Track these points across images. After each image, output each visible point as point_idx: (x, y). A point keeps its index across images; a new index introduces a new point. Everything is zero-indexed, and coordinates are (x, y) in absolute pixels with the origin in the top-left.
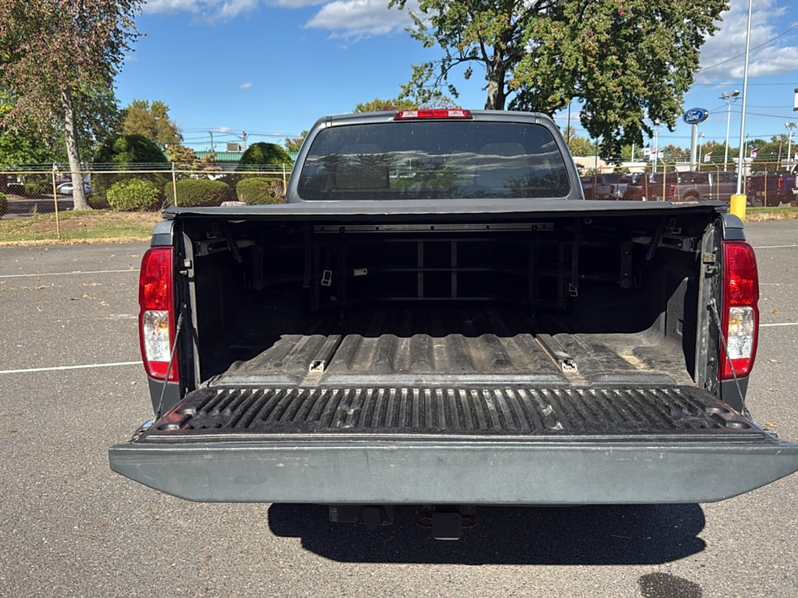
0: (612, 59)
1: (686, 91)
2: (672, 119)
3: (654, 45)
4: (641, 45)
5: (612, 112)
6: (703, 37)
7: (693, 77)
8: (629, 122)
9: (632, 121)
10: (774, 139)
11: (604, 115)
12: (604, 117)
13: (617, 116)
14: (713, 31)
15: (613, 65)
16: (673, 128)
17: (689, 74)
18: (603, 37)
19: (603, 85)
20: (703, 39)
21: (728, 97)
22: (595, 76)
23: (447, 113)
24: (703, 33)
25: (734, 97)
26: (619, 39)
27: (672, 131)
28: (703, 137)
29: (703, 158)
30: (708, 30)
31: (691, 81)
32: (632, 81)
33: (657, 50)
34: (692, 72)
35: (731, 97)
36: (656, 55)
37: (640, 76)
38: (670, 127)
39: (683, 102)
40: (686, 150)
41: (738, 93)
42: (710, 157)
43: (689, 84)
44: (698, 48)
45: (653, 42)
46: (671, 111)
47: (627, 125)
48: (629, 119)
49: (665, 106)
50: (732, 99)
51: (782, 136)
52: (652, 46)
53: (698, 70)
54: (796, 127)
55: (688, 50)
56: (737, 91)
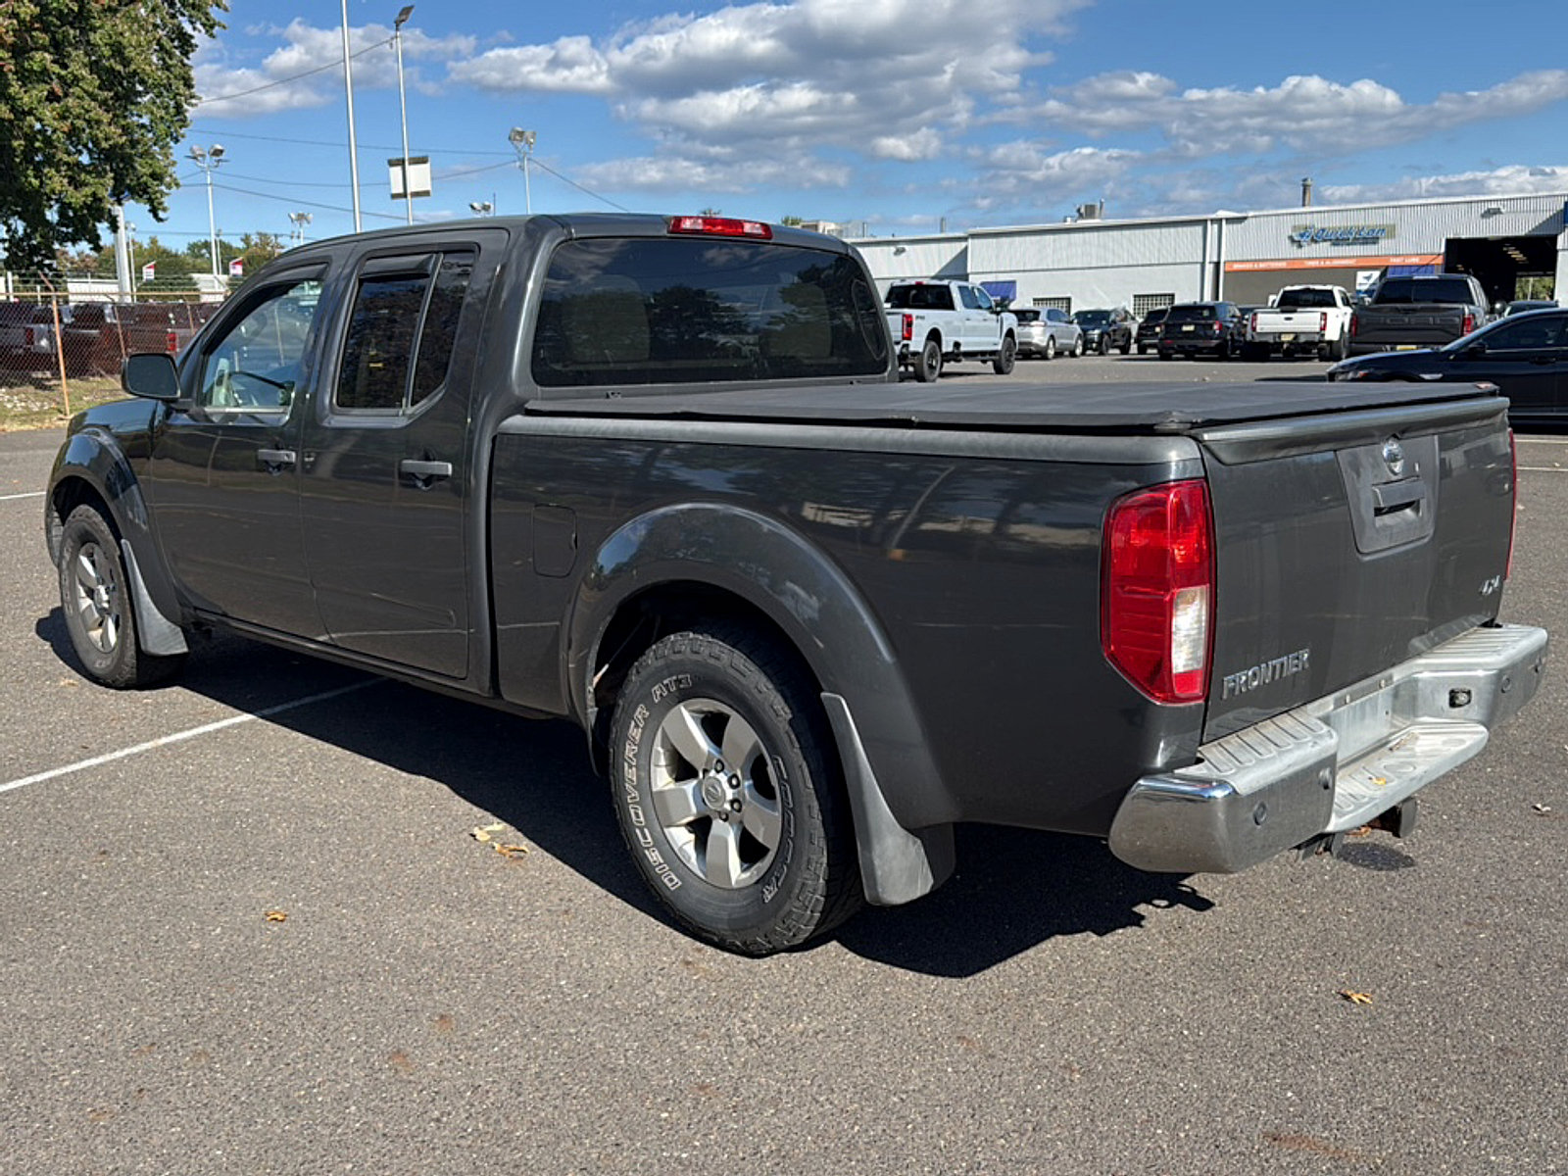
0: (44, 59)
1: (177, 141)
2: (158, 195)
3: (125, 42)
4: (95, 37)
5: (53, 171)
6: (192, 37)
7: (187, 114)
8: (86, 196)
9: (94, 194)
10: (246, 239)
11: (36, 177)
12: (36, 182)
13: (65, 181)
14: (212, 27)
15: (45, 71)
16: (161, 214)
17: (179, 109)
18: (23, 9)
19: (30, 112)
20: (193, 41)
21: (202, 156)
22: (11, 90)
23: (742, 227)
24: (195, 29)
25: (214, 158)
26: (50, 18)
27: (160, 220)
30: (204, 25)
31: (184, 123)
32: (87, 111)
33: (130, 53)
34: (186, 106)
35: (208, 156)
36: (129, 63)
37: (103, 103)
38: (154, 211)
39: (174, 163)
41: (221, 151)
42: (152, 271)
43: (181, 127)
44: (188, 58)
45: (121, 34)
46: (155, 180)
47: (84, 202)
48: (87, 190)
49: (142, 168)
50: (210, 160)
52: (120, 43)
53: (193, 101)
54: (309, 222)
55: (171, 59)
56: (219, 147)
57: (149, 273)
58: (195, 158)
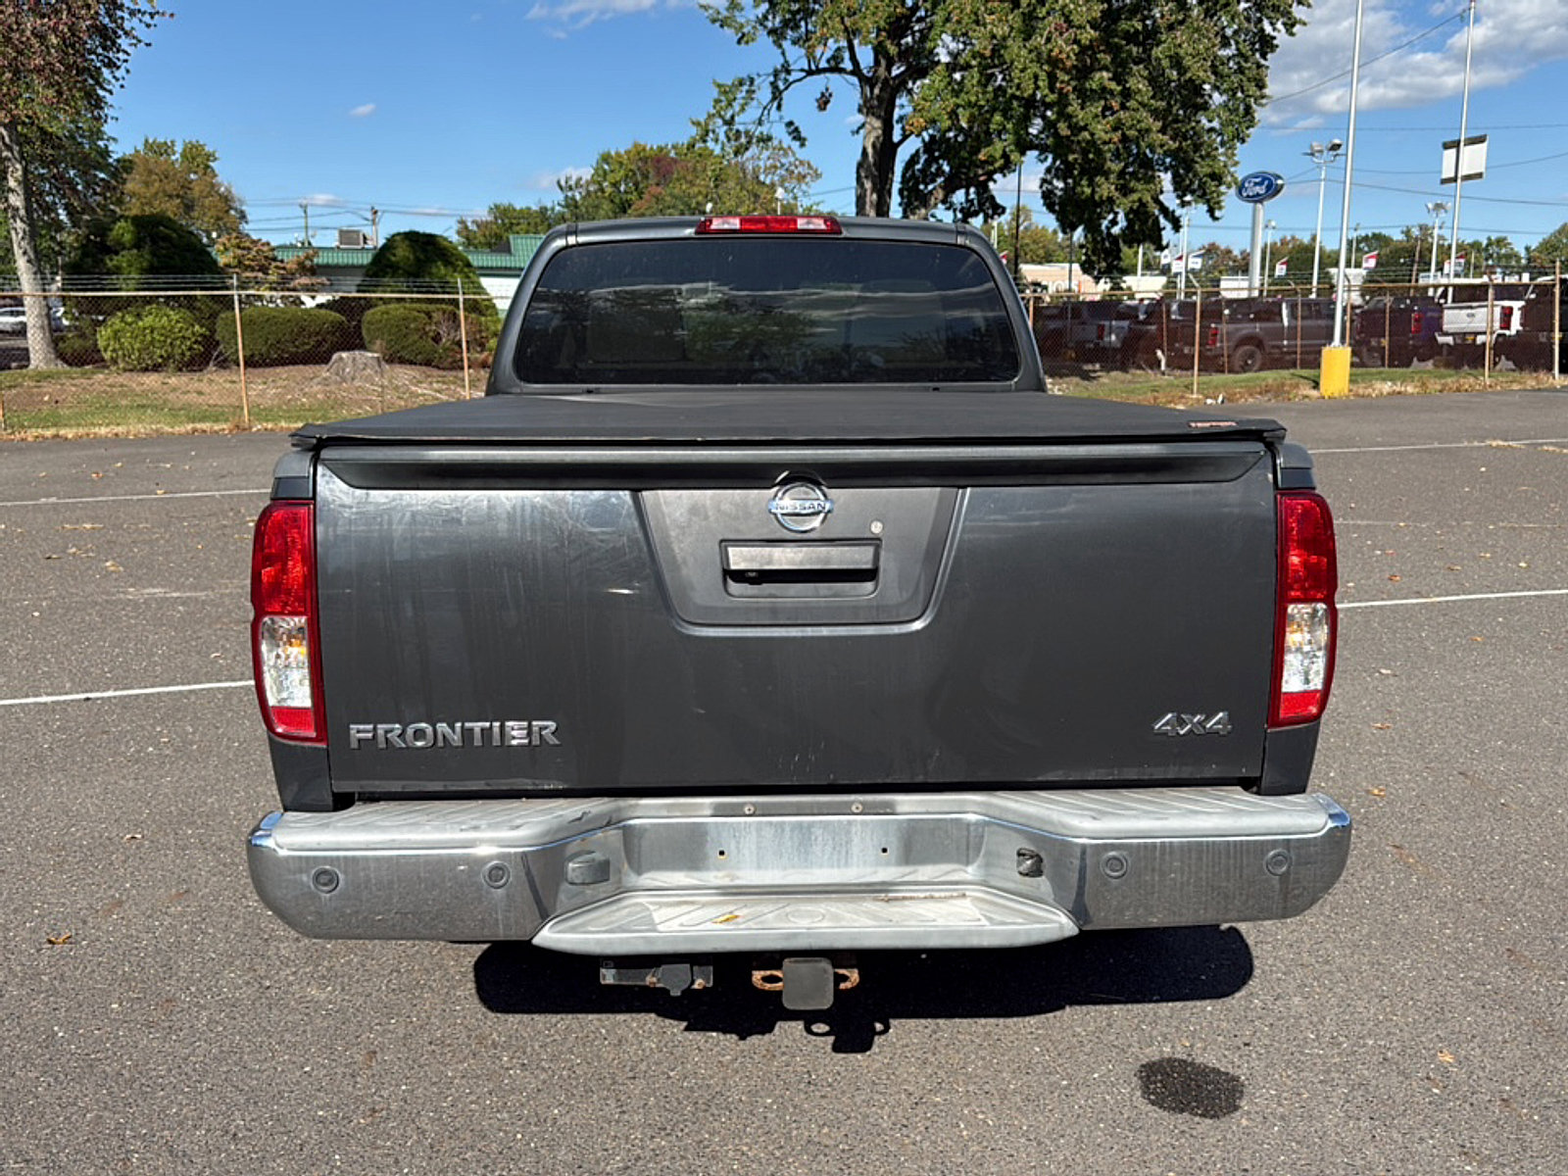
0: (1102, 77)
1: (1243, 141)
2: (1215, 195)
3: (1182, 52)
4: (1157, 52)
5: (1103, 179)
6: (1274, 38)
7: (1256, 115)
8: (1134, 202)
9: (1140, 200)
10: (1407, 233)
11: (1089, 186)
12: (1088, 191)
13: (1113, 187)
14: (1293, 25)
15: (1104, 89)
16: (1217, 214)
17: (1248, 110)
18: (1085, 35)
19: (1085, 128)
20: (1275, 42)
21: (1321, 151)
22: (1070, 109)
23: (795, 222)
24: (1274, 29)
25: (1331, 153)
26: (1116, 40)
27: (1215, 219)
28: (1274, 228)
29: (1273, 269)
30: (1284, 24)
31: (1251, 123)
32: (1139, 122)
33: (1188, 61)
34: (1254, 106)
35: (1325, 152)
36: (1185, 72)
37: (1155, 113)
38: (1211, 211)
39: (1236, 164)
40: (1241, 254)
41: (1339, 146)
42: (1284, 267)
43: (1247, 128)
44: (1266, 59)
45: (1180, 46)
46: (1213, 180)
47: (1131, 208)
48: (1135, 196)
49: (1202, 168)
50: (1329, 155)
51: (1422, 228)
52: (1177, 54)
53: (1264, 101)
54: (1446, 211)
55: (1246, 61)
56: (1337, 141)
57: (1281, 270)
58: (1312, 154)
